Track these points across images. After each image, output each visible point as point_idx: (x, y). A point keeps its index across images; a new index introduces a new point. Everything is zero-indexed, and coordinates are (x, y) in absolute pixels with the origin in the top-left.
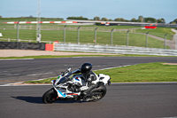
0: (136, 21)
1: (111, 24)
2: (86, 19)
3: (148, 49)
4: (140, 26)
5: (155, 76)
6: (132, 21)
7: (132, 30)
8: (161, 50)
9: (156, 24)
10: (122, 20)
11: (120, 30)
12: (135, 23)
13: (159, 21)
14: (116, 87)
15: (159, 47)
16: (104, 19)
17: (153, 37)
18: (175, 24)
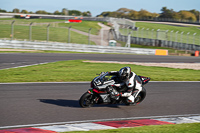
0: (59, 14)
1: (31, 17)
2: (4, 11)
3: (70, 45)
4: (63, 19)
5: (72, 75)
6: (55, 14)
7: (54, 24)
8: (84, 46)
9: (81, 17)
10: (44, 13)
11: (41, 24)
12: (58, 16)
13: (85, 15)
14: (28, 88)
15: (83, 43)
16: (24, 12)
17: (77, 31)
18: (102, 17)
